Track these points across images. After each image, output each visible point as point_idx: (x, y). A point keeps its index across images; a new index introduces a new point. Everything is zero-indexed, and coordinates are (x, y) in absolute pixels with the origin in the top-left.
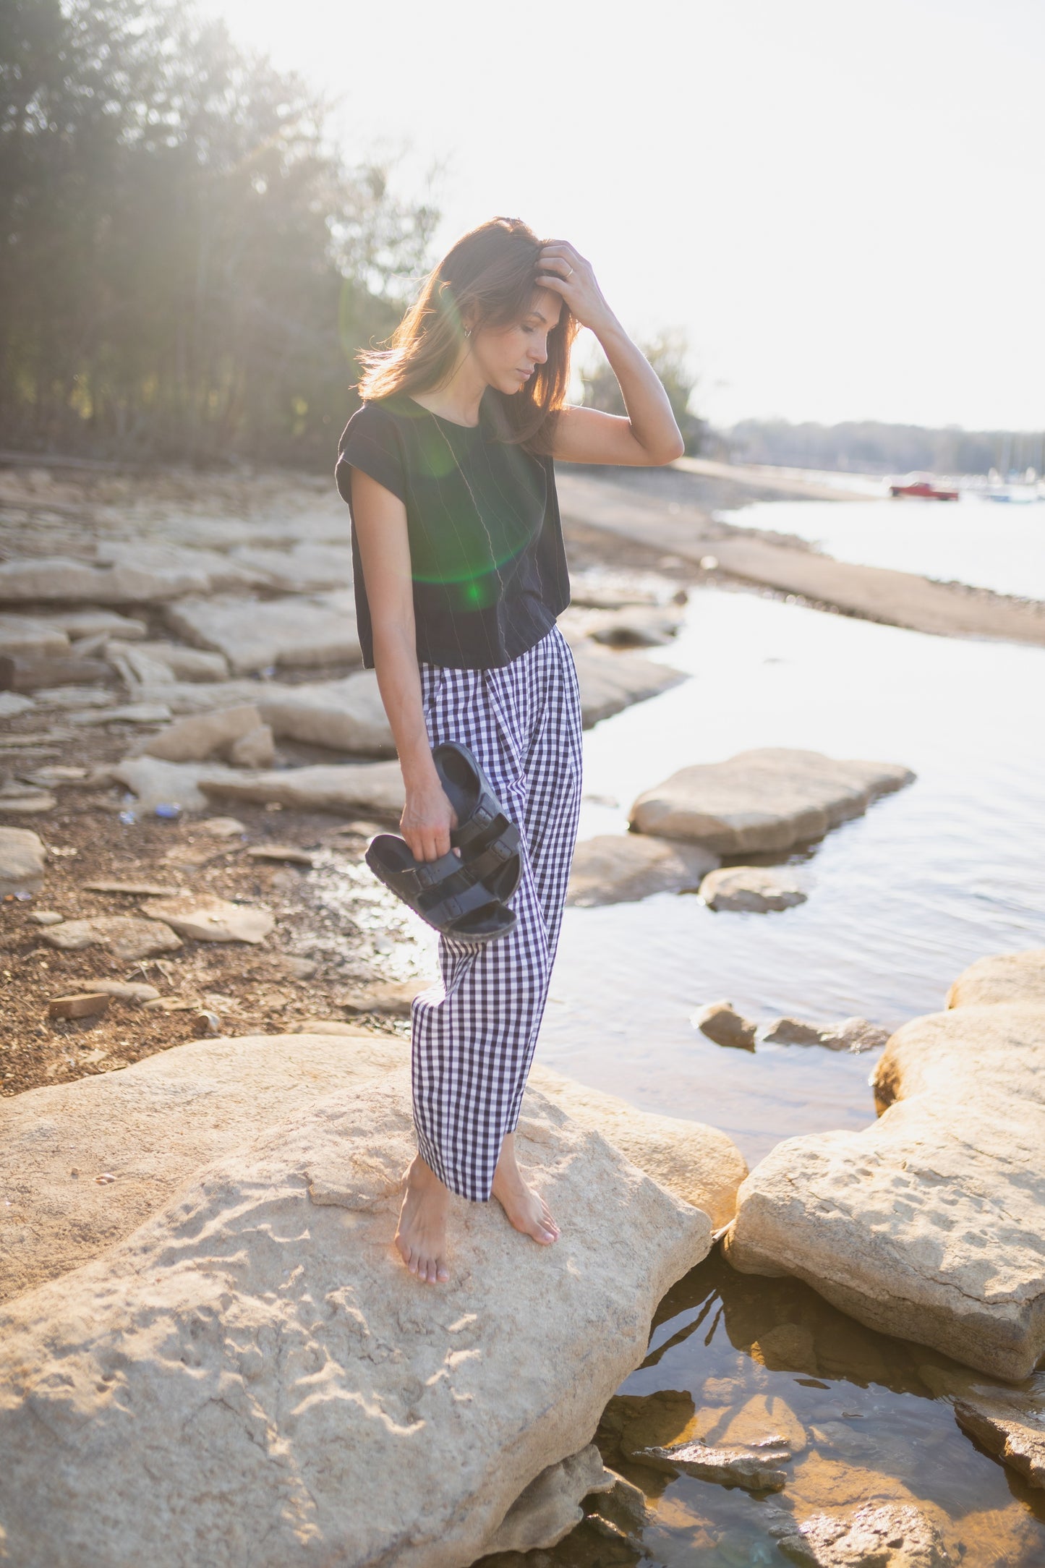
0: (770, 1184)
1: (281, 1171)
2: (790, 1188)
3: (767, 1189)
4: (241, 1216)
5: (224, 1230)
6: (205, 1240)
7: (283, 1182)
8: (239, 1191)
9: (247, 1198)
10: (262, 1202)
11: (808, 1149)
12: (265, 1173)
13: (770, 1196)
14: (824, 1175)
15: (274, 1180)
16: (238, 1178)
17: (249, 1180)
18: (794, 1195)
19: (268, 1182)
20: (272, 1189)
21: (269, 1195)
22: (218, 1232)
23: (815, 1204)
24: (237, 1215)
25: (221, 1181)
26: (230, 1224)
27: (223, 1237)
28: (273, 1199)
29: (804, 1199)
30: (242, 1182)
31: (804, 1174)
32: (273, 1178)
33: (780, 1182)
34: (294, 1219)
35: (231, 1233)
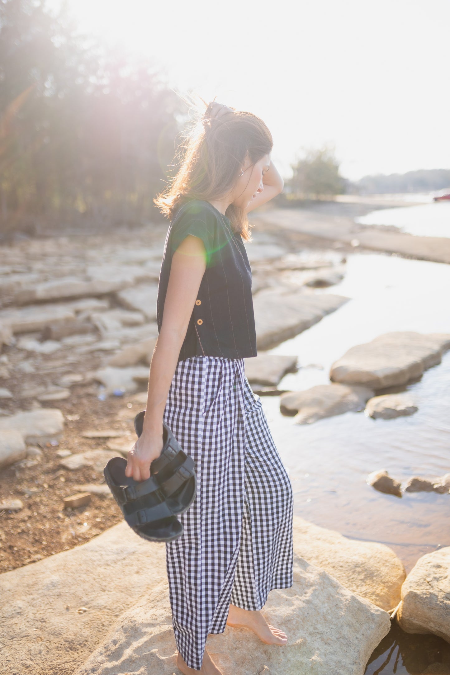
0: (418, 585)
1: (162, 615)
2: (429, 587)
3: (417, 588)
4: (142, 645)
5: (134, 654)
6: (124, 662)
7: (163, 622)
8: (141, 629)
9: (145, 633)
10: (152, 635)
11: (436, 562)
12: (154, 617)
13: (418, 592)
14: (446, 578)
15: (158, 621)
16: (140, 622)
17: (146, 622)
18: (431, 591)
19: (156, 622)
20: (158, 626)
21: (156, 631)
22: (130, 656)
23: (443, 596)
24: (140, 645)
25: (132, 624)
26: (136, 651)
27: (133, 659)
28: (159, 633)
29: (436, 594)
30: (142, 624)
31: (435, 578)
32: (158, 620)
33: (423, 583)
34: (170, 643)
35: (137, 656)
